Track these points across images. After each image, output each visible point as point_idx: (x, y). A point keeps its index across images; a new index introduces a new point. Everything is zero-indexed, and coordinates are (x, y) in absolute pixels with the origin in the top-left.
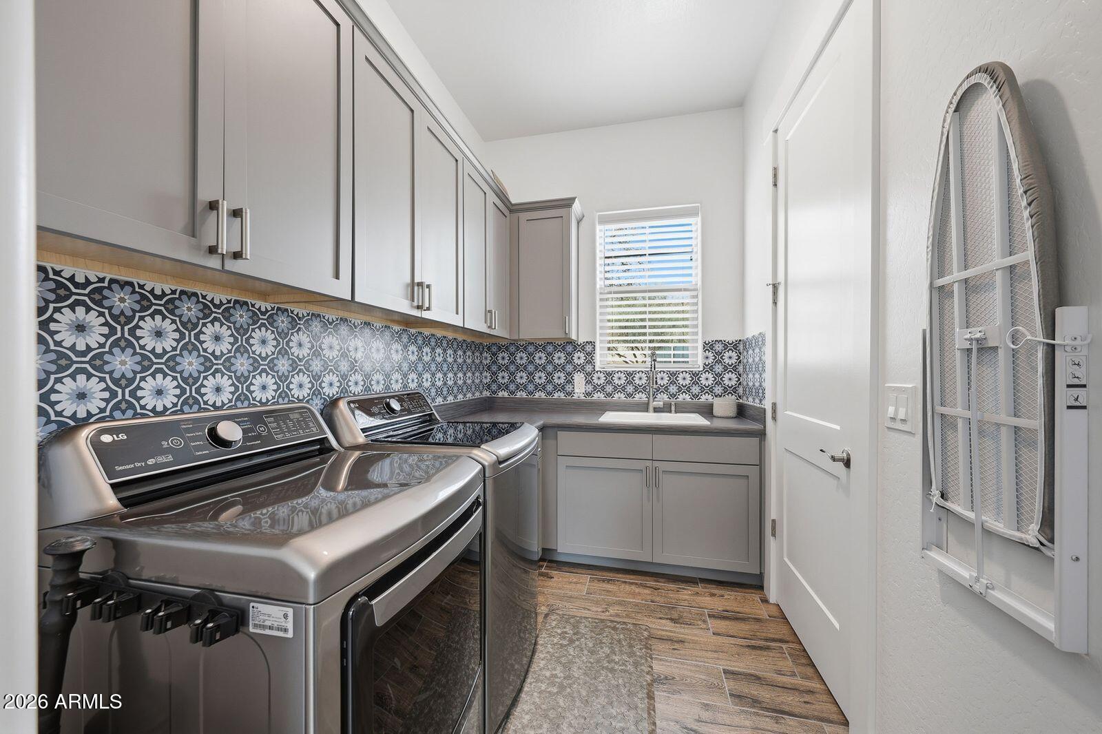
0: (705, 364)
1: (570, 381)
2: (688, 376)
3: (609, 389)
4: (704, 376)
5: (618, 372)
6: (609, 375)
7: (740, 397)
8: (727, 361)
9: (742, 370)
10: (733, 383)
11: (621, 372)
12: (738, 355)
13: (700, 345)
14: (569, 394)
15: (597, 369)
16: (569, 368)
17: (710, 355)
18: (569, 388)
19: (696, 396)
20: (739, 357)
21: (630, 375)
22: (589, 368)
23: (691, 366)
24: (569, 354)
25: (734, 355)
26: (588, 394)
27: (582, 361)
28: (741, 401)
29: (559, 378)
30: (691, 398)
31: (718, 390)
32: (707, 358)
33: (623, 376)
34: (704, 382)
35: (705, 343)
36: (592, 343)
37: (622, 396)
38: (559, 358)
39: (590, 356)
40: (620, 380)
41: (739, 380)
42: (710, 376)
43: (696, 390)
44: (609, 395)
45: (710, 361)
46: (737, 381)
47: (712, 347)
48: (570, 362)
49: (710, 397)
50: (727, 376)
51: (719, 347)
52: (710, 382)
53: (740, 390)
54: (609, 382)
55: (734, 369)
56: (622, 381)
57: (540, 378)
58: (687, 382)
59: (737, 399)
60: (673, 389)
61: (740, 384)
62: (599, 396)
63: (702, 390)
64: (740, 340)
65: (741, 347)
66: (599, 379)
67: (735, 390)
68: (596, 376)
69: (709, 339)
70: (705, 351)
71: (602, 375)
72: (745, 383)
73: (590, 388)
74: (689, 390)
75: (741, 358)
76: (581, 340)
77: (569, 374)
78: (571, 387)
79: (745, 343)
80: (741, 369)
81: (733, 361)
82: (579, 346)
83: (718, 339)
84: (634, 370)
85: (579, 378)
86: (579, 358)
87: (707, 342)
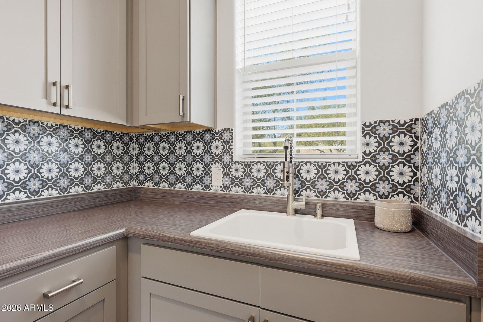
0: (365, 153)
1: (207, 173)
2: (341, 169)
3: (248, 182)
4: (363, 169)
5: (257, 163)
6: (247, 166)
7: (416, 199)
8: (396, 148)
9: (420, 161)
10: (406, 178)
11: (261, 163)
12: (413, 141)
13: (359, 129)
14: (207, 187)
15: (234, 160)
16: (207, 158)
17: (372, 140)
18: (206, 180)
19: (351, 195)
20: (416, 143)
21: (271, 166)
22: (226, 159)
23: (347, 156)
24: (207, 143)
25: (408, 140)
26: (225, 188)
27: (220, 151)
28: (418, 204)
29: (198, 169)
30: (345, 197)
31: (384, 188)
32: (368, 144)
33: (262, 167)
34: (363, 177)
35: (365, 125)
36: (230, 131)
37: (262, 191)
38: (198, 147)
39: (228, 145)
40: (258, 172)
41: (415, 174)
42: (372, 169)
43: (351, 186)
44: (247, 189)
45: (372, 148)
46: (412, 177)
47: (374, 130)
48: (207, 152)
49: (372, 198)
50: (396, 170)
51: (384, 130)
52: (372, 177)
53: (417, 190)
54: (247, 175)
55: (408, 159)
56: (262, 174)
57: (180, 169)
58: (341, 176)
59: (412, 202)
60: (322, 185)
61: (416, 180)
62: (236, 191)
63: (361, 187)
64: (417, 120)
65: (418, 128)
66: (237, 172)
67: (408, 189)
68: (234, 167)
69: (370, 120)
70: (365, 136)
71: (240, 167)
72: (425, 180)
73: (227, 181)
74: (342, 186)
75: (419, 145)
76: (219, 128)
77: (207, 165)
78: (209, 179)
79: (424, 122)
80: (417, 159)
81: (407, 148)
82: (217, 134)
83: (384, 119)
84: (275, 161)
85: (217, 170)
86: (217, 147)
87: (368, 124)
